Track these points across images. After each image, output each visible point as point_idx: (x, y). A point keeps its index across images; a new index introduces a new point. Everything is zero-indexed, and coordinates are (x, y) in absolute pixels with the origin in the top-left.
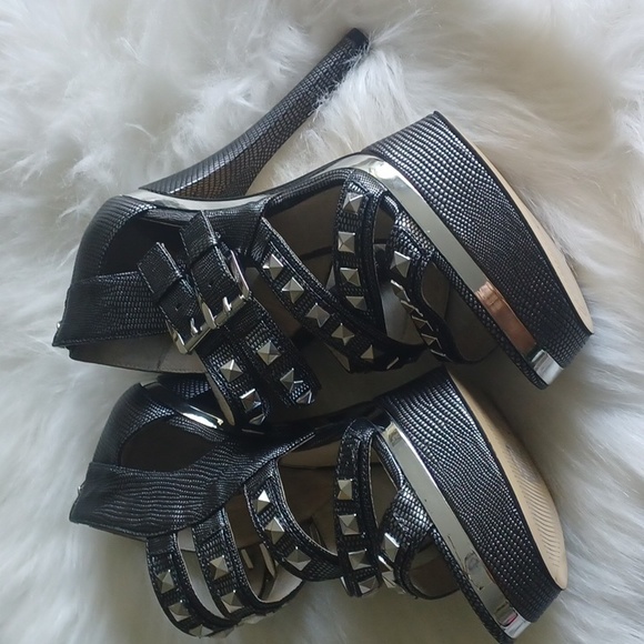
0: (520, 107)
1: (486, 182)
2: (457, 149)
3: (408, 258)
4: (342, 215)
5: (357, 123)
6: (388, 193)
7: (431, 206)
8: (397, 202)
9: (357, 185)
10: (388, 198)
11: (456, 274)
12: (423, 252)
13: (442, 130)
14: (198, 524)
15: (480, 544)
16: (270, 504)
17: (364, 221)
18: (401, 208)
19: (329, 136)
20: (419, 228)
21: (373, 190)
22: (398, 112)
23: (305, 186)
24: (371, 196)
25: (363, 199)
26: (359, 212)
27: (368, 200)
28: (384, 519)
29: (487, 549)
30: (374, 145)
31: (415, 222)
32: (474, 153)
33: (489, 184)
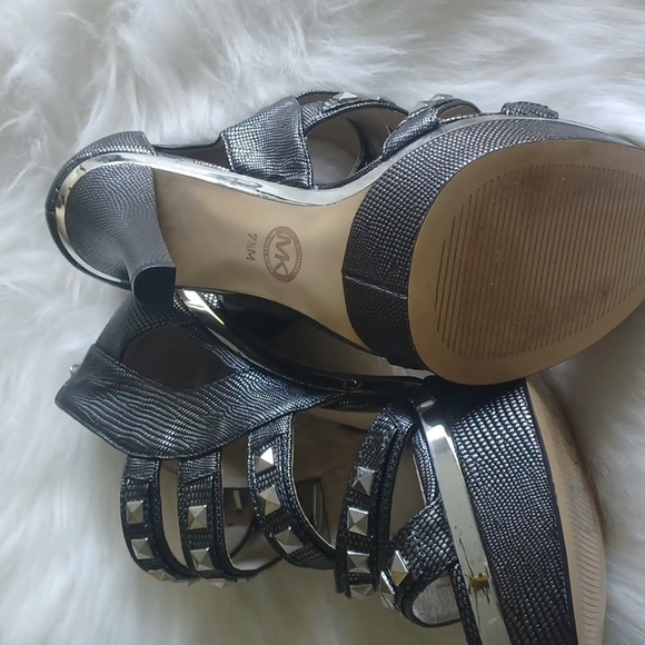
14: (187, 459)
15: (506, 600)
16: (274, 468)
28: (400, 533)
29: (512, 610)
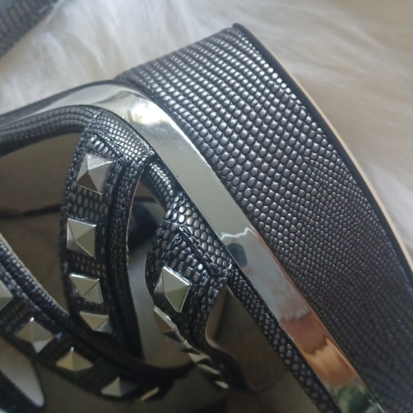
0: (352, 27)
1: (324, 155)
2: (276, 93)
3: (187, 282)
4: (75, 191)
5: (112, 30)
6: (155, 159)
7: (229, 189)
8: (170, 175)
9: (103, 140)
10: (156, 168)
11: (267, 310)
12: (213, 273)
13: (250, 56)
17: (112, 208)
18: (178, 187)
19: (73, 45)
20: (207, 225)
21: (130, 151)
22: (172, 20)
23: (21, 126)
24: (126, 165)
25: (112, 169)
26: (105, 190)
27: (120, 171)
30: (134, 70)
31: (199, 215)
32: (305, 102)
33: (330, 159)
